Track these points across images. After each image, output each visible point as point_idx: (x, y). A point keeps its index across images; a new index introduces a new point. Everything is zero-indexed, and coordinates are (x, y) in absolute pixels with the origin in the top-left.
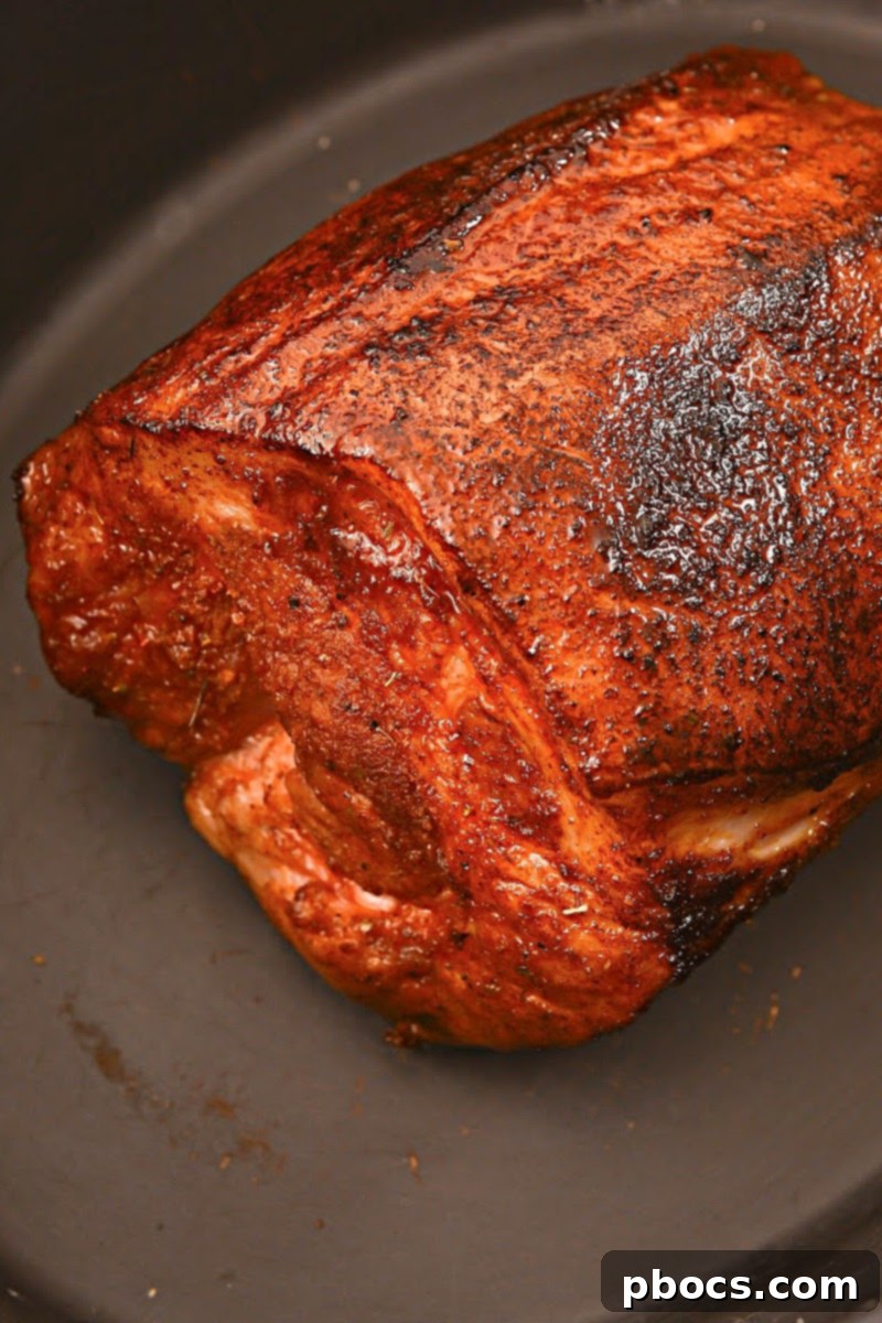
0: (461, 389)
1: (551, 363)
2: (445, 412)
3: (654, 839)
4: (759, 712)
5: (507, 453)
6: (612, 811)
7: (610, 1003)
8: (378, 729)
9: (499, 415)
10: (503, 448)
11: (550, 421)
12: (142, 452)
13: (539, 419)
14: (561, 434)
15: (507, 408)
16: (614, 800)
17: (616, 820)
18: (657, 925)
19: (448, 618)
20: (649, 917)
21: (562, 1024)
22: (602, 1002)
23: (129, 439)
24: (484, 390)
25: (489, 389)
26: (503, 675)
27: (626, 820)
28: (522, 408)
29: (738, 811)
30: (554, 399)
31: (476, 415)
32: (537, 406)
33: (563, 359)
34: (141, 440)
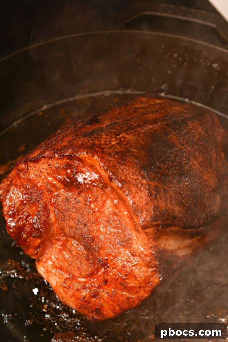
0: (106, 138)
1: (126, 133)
2: (103, 143)
3: (156, 242)
4: (180, 211)
5: (118, 150)
6: (146, 233)
7: (144, 290)
8: (86, 226)
9: (115, 143)
10: (117, 149)
11: (128, 144)
12: (30, 169)
13: (125, 143)
14: (131, 146)
15: (117, 141)
16: (147, 230)
17: (147, 236)
18: (155, 266)
19: (105, 190)
20: (153, 264)
21: (132, 300)
22: (142, 291)
23: (26, 166)
24: (111, 138)
25: (113, 138)
26: (119, 203)
27: (149, 236)
28: (121, 141)
29: (175, 239)
30: (128, 139)
31: (110, 142)
32: (124, 141)
33: (129, 132)
34: (30, 165)
